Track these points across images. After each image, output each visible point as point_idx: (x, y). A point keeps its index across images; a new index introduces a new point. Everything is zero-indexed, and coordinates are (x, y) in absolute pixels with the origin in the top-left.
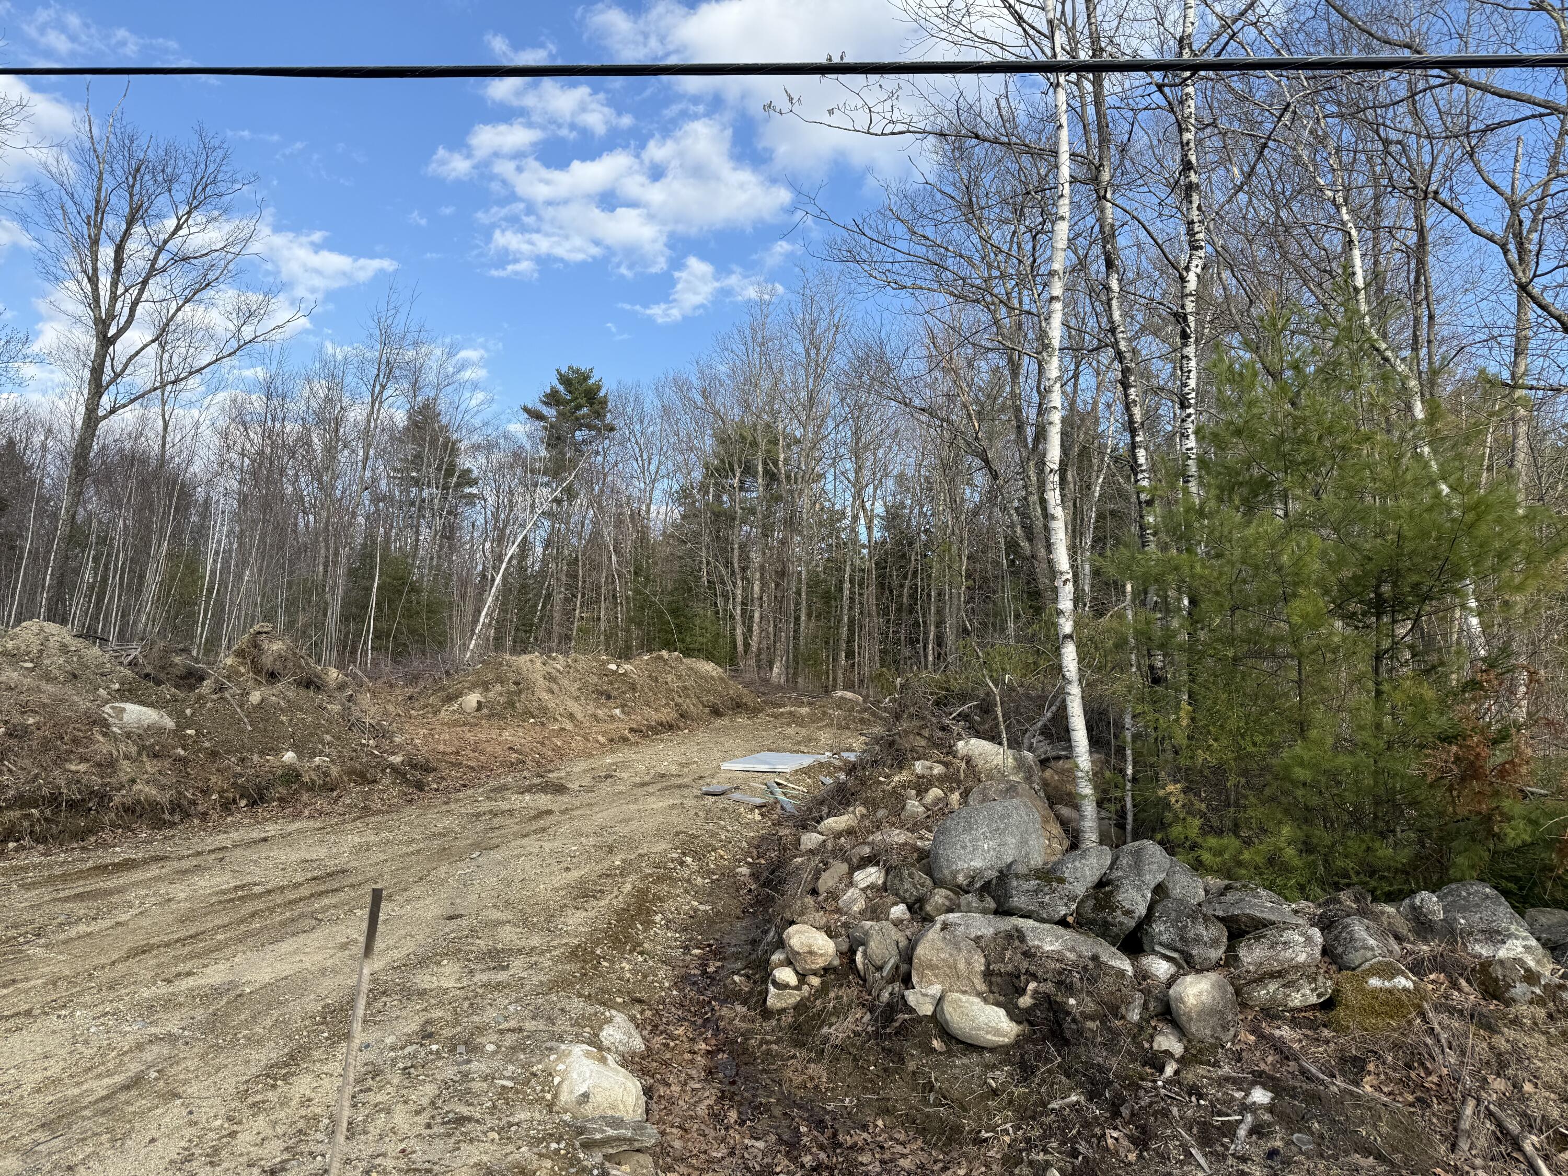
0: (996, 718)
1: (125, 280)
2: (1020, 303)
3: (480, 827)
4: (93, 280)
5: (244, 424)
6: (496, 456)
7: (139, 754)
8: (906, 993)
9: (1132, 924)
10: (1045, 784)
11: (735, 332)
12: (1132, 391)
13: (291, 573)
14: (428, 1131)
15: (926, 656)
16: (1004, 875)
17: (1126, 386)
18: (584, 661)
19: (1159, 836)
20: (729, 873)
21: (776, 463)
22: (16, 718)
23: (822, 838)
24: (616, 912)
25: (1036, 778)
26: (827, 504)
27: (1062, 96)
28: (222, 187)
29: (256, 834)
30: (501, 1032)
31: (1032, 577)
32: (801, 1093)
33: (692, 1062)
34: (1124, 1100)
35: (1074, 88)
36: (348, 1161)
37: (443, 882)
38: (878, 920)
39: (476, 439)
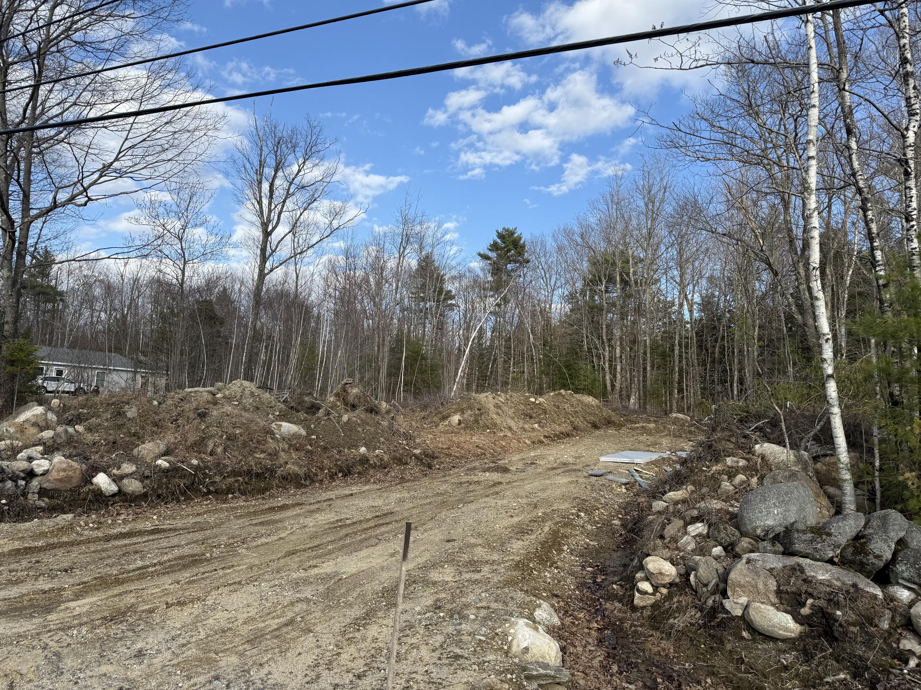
0: (781, 430)
1: (275, 202)
2: (788, 162)
3: (462, 490)
4: (260, 203)
5: (335, 273)
6: (465, 282)
7: (289, 448)
8: (724, 601)
9: (882, 564)
10: (817, 472)
11: (600, 197)
12: (870, 213)
13: (361, 351)
14: (439, 662)
15: (732, 391)
16: (789, 530)
17: (865, 210)
18: (516, 396)
19: (899, 507)
20: (607, 524)
21: (628, 274)
22: (231, 430)
23: (666, 504)
24: (540, 543)
25: (810, 469)
26: (662, 298)
27: (811, 27)
28: (320, 147)
29: (347, 492)
30: (478, 608)
31: (804, 338)
32: (657, 658)
33: (589, 634)
34: (879, 681)
35: (819, 21)
36: (397, 674)
37: (444, 520)
38: (704, 555)
39: (454, 273)
